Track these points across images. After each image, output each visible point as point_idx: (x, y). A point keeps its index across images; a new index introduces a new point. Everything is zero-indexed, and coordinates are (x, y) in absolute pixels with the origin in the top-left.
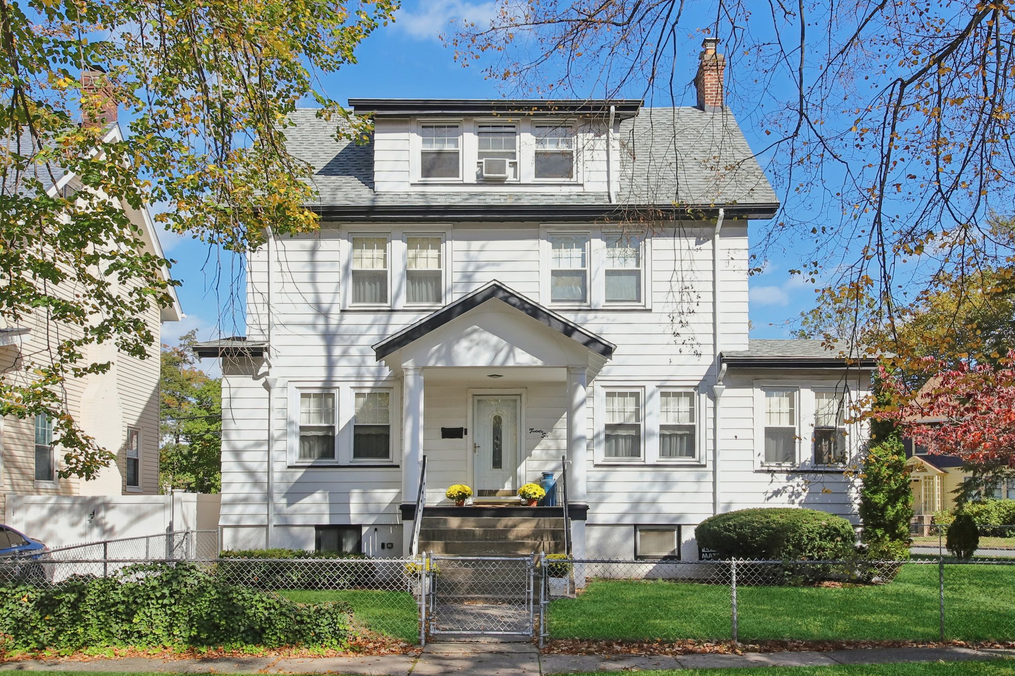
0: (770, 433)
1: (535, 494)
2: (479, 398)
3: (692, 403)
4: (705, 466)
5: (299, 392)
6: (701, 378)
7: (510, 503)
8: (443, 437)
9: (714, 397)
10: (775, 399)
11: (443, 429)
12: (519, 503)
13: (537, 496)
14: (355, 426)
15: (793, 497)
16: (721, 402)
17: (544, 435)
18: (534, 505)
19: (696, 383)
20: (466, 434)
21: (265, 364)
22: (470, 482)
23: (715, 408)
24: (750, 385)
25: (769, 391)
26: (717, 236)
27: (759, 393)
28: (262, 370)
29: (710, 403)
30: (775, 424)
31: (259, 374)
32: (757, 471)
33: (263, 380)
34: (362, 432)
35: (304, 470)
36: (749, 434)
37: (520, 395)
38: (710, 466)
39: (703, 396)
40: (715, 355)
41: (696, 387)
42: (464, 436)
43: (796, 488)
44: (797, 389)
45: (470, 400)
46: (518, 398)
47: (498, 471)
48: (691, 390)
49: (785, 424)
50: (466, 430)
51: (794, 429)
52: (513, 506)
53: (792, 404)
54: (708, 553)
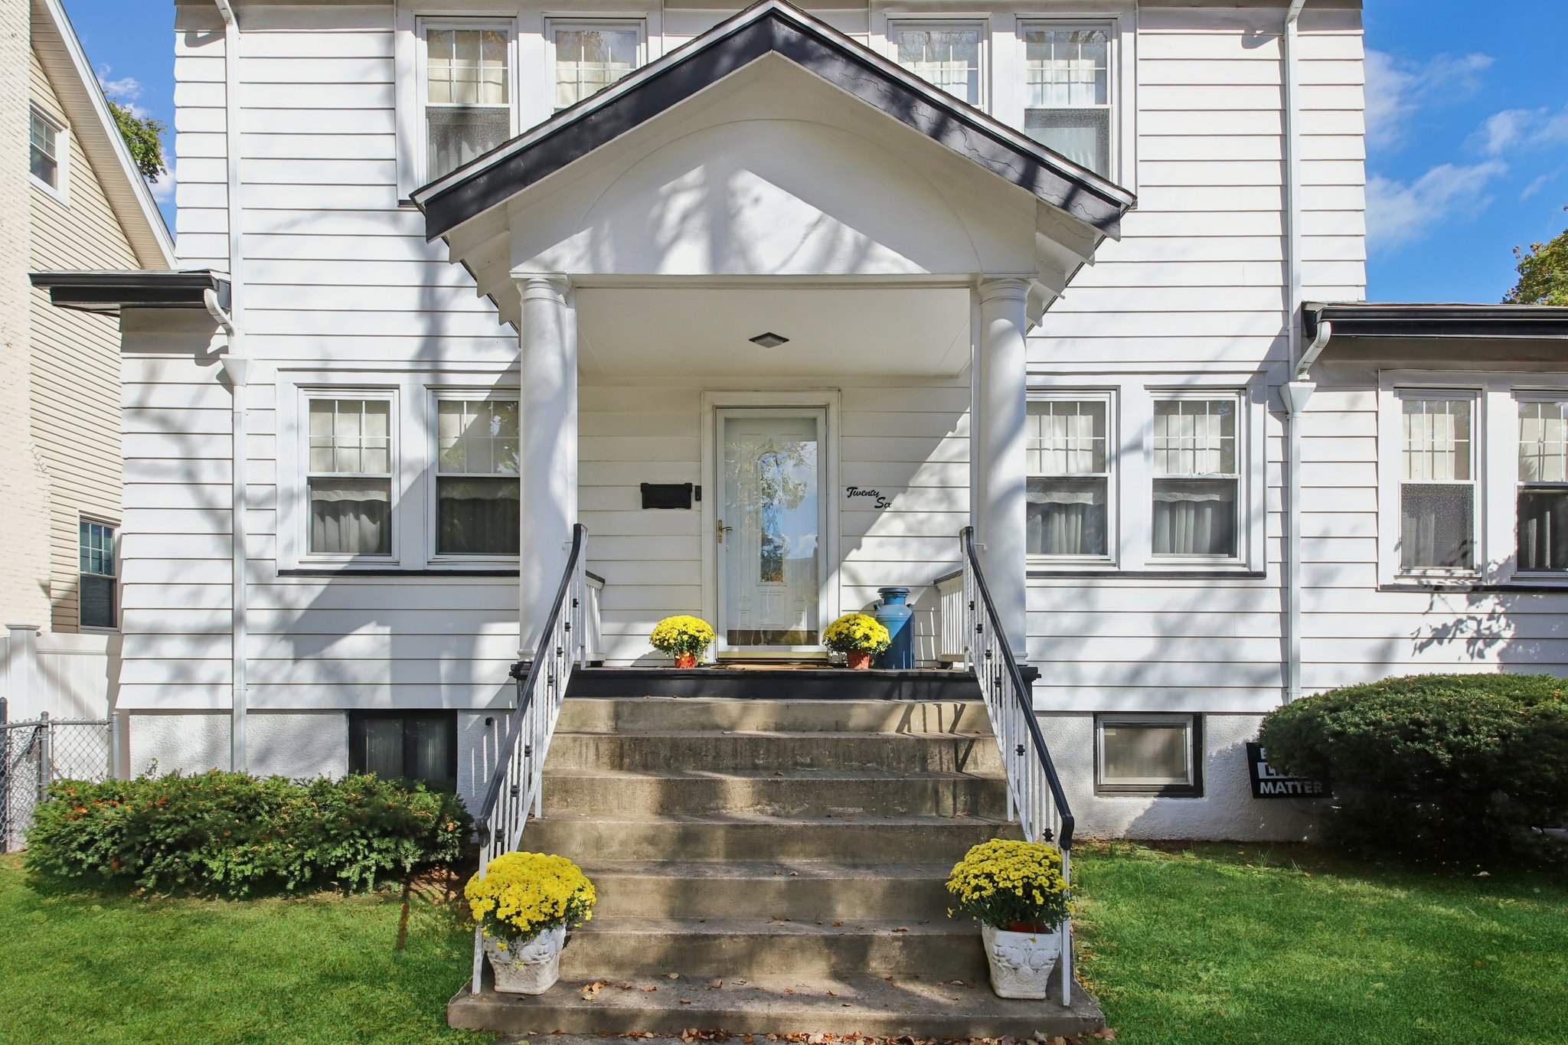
0: (1415, 498)
1: (867, 638)
2: (730, 414)
3: (1228, 426)
4: (1262, 575)
5: (305, 397)
6: (1255, 367)
7: (805, 661)
8: (647, 504)
9: (1284, 412)
10: (1422, 419)
11: (645, 488)
12: (824, 662)
13: (873, 644)
14: (439, 479)
15: (1480, 644)
16: (1302, 424)
17: (882, 504)
18: (864, 666)
19: (1243, 380)
20: (699, 498)
21: (221, 329)
22: (709, 611)
23: (1286, 440)
24: (1371, 382)
25: (1411, 397)
26: (1292, 27)
27: (1389, 401)
28: (217, 342)
29: (1275, 426)
30: (1422, 478)
31: (210, 350)
32: (1385, 589)
33: (218, 366)
34: (456, 493)
35: (326, 580)
36: (1367, 499)
37: (826, 407)
38: (1274, 575)
39: (1258, 409)
40: (1286, 312)
41: (1241, 389)
42: (694, 503)
43: (1485, 624)
44: (1477, 392)
45: (708, 419)
46: (819, 414)
47: (773, 586)
48: (1231, 396)
49: (1446, 477)
50: (699, 488)
51: (1471, 487)
52: (813, 669)
53: (1462, 429)
54: (1274, 782)
